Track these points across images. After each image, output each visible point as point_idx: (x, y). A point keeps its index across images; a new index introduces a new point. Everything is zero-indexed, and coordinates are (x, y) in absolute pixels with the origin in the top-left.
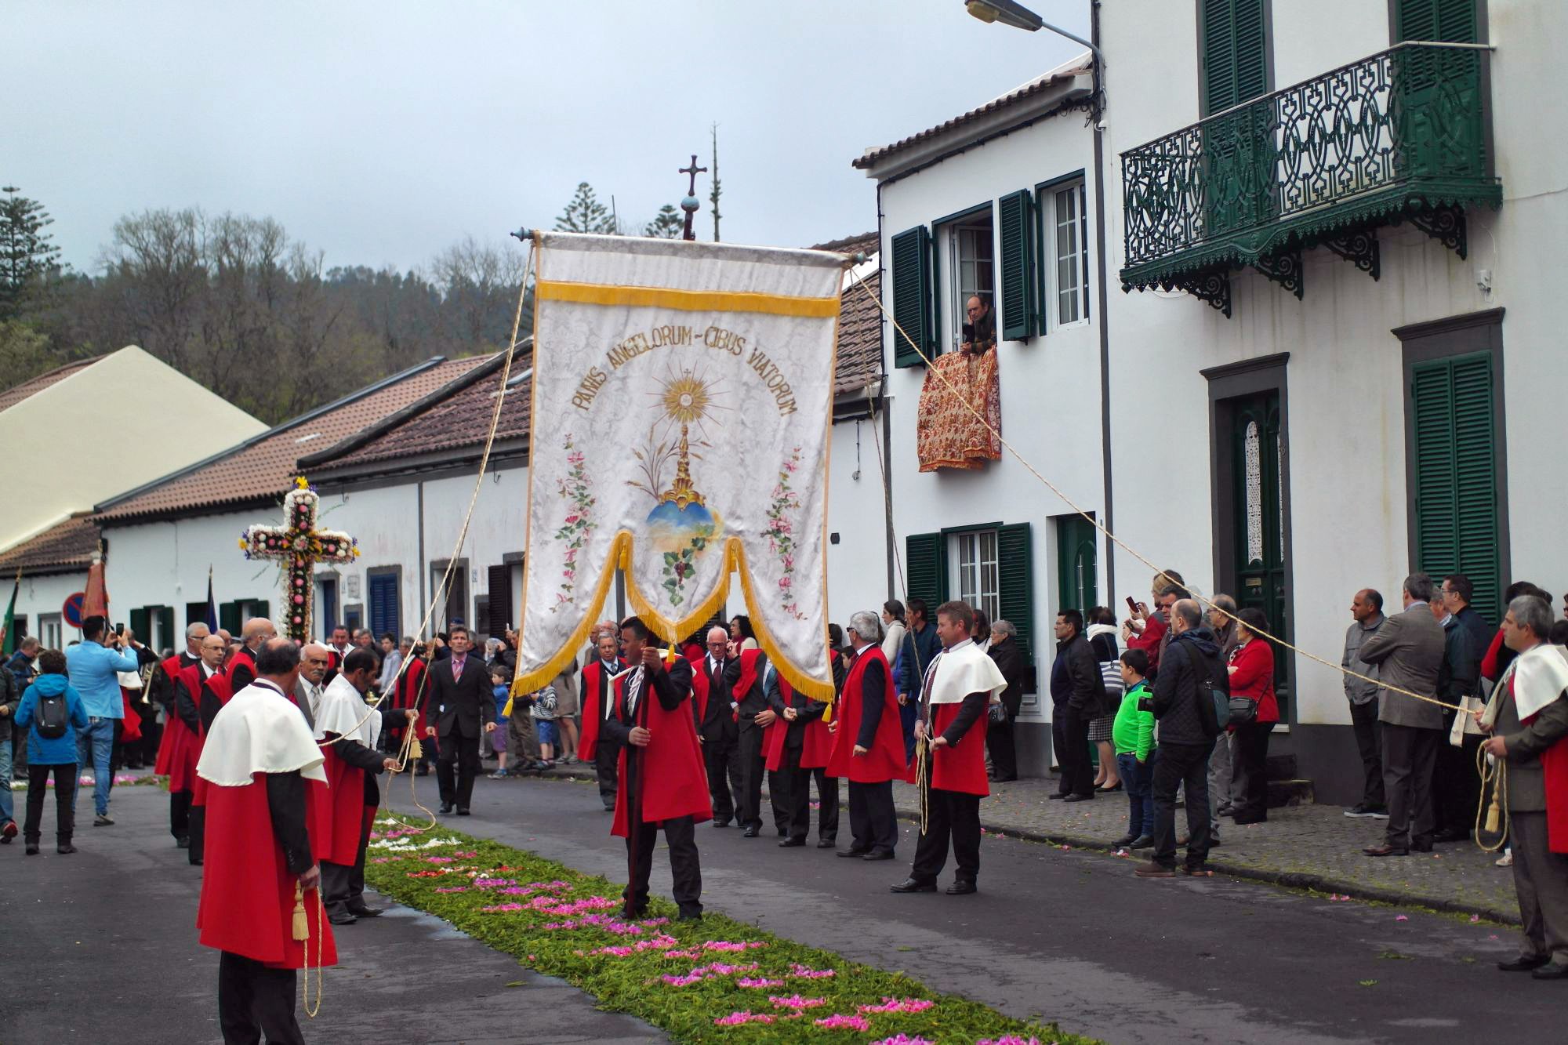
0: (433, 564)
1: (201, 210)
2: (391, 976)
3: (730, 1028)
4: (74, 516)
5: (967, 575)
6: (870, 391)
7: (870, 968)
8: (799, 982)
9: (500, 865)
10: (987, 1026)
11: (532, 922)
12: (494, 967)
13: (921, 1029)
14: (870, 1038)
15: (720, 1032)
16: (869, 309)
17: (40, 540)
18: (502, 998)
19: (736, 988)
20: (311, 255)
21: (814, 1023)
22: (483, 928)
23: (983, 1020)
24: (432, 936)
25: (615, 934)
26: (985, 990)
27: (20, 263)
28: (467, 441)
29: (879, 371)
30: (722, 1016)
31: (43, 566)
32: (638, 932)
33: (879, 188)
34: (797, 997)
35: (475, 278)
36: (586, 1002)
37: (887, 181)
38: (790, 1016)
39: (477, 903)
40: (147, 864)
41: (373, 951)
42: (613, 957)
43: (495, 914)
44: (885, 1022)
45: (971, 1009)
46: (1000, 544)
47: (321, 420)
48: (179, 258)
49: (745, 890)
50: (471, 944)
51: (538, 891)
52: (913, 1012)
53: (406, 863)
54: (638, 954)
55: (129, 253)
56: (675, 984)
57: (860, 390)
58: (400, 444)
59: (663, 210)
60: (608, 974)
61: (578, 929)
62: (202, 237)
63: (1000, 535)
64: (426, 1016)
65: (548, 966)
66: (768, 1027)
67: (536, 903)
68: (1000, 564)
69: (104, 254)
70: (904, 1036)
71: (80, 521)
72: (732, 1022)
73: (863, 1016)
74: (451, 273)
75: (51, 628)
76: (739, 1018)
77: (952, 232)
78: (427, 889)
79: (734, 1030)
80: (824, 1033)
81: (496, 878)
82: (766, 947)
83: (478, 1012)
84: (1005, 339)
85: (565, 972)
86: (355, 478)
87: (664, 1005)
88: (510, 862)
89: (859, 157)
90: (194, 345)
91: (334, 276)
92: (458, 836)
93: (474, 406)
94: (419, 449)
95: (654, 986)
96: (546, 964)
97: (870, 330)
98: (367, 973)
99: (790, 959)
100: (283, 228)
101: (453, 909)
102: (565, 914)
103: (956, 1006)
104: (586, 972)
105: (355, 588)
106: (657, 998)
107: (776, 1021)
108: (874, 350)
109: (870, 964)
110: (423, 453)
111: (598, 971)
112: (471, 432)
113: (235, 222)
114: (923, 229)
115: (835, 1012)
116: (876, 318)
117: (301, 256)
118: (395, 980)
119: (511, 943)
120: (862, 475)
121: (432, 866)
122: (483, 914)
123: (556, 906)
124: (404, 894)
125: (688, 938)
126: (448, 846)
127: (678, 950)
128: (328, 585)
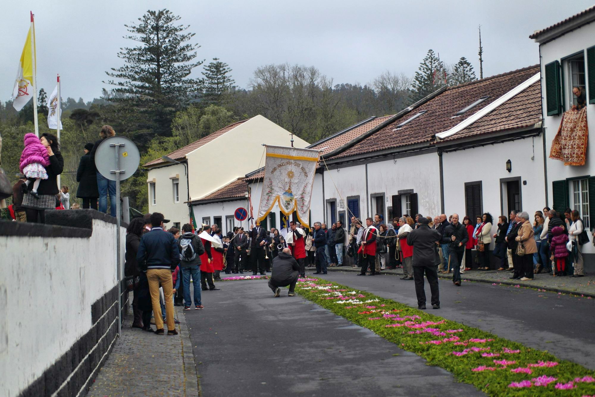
0: (371, 195)
1: (288, 64)
2: (349, 351)
3: (477, 372)
4: (239, 179)
5: (576, 196)
6: (537, 125)
7: (534, 349)
8: (506, 354)
9: (394, 309)
10: (578, 372)
11: (404, 331)
12: (388, 348)
13: (552, 373)
14: (532, 377)
15: (474, 374)
16: (537, 94)
17: (226, 188)
18: (391, 360)
19: (481, 357)
20: (328, 80)
21: (510, 371)
22: (385, 333)
23: (577, 370)
24: (365, 336)
25: (436, 336)
26: (579, 358)
27: (220, 86)
28: (384, 148)
29: (541, 118)
30: (474, 368)
31: (227, 198)
32: (445, 335)
33: (540, 46)
34: (504, 360)
35: (389, 87)
36: (423, 362)
37: (543, 43)
38: (501, 368)
39: (383, 324)
40: (261, 309)
41: (343, 342)
42: (434, 345)
43: (390, 328)
44: (538, 371)
45: (573, 366)
46: (589, 184)
47: (329, 141)
48: (279, 82)
49: (488, 319)
50: (380, 339)
51: (407, 319)
52: (550, 367)
53: (358, 308)
54: (444, 343)
55: (260, 81)
56: (457, 355)
57: (533, 125)
58: (359, 149)
59: (461, 59)
60: (432, 351)
61: (421, 334)
62: (288, 74)
63: (589, 181)
64: (361, 367)
65: (409, 348)
66: (492, 372)
67: (406, 324)
68: (589, 192)
69: (251, 81)
70: (546, 376)
71: (241, 181)
72: (478, 370)
73: (530, 368)
74: (381, 85)
75: (230, 221)
76: (481, 369)
77: (569, 62)
78: (365, 318)
79: (479, 373)
80: (514, 375)
81: (392, 314)
82: (494, 341)
83: (381, 365)
84: (590, 103)
85: (415, 350)
86: (342, 163)
87: (452, 363)
88: (397, 308)
89: (532, 34)
90: (285, 115)
91: (337, 87)
92: (379, 298)
93: (386, 134)
94: (366, 151)
95: (449, 356)
96: (408, 347)
97: (538, 102)
98: (340, 350)
99: (503, 346)
100: (318, 70)
101: (374, 326)
102: (417, 328)
103: (567, 364)
104: (423, 350)
105: (342, 204)
106: (450, 360)
107: (496, 370)
108: (539, 110)
109: (534, 348)
110: (367, 153)
111: (428, 350)
112: (385, 144)
113: (299, 68)
114: (557, 62)
115: (519, 366)
116: (540, 97)
117: (325, 80)
118: (350, 353)
119: (395, 339)
120: (535, 158)
121: (368, 309)
122: (385, 328)
123: (414, 325)
124: (356, 320)
125: (463, 337)
126: (374, 302)
127: (459, 342)
128: (332, 203)
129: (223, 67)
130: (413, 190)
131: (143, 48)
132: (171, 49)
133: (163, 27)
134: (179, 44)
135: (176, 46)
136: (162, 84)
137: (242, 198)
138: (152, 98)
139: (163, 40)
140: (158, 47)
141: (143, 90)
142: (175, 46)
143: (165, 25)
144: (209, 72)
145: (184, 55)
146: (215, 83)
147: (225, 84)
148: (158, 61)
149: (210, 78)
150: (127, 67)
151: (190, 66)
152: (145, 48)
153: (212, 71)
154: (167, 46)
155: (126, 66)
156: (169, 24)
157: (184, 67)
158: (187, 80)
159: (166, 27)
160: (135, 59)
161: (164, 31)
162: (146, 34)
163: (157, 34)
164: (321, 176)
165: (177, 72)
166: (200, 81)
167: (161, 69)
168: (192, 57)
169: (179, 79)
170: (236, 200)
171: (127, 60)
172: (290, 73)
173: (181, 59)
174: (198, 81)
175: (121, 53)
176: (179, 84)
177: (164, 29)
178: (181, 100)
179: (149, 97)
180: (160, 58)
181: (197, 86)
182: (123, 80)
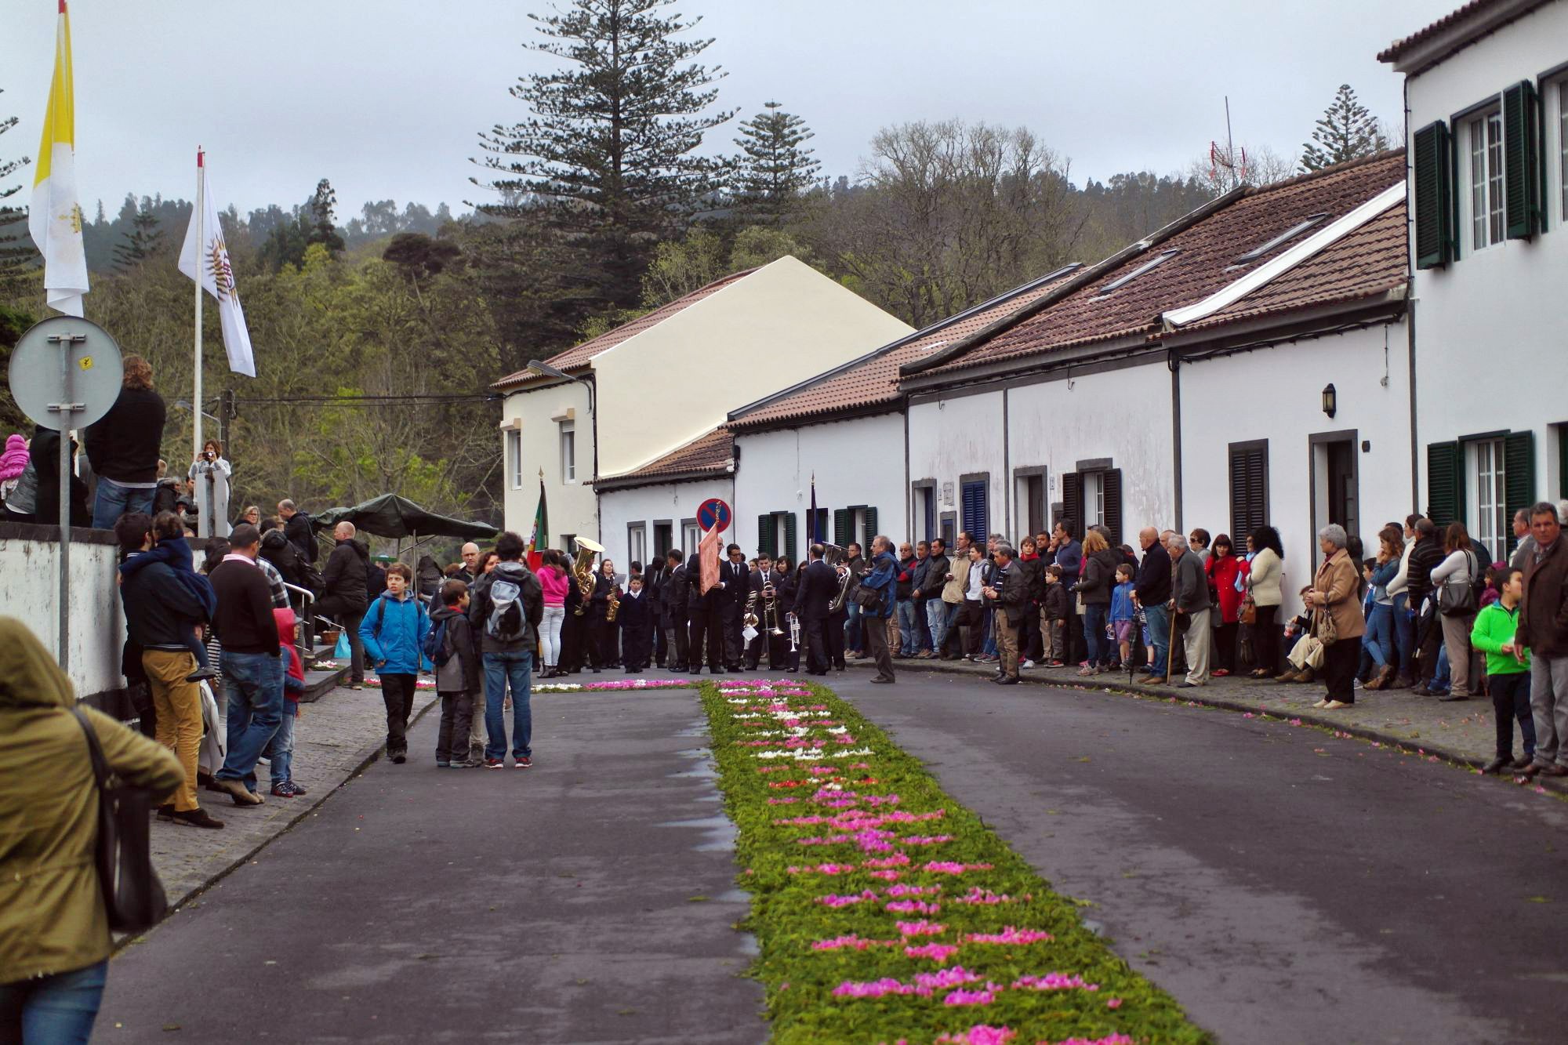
0: (1016, 471)
1: (961, 120)
5: (1483, 485)
6: (1394, 295)
27: (782, 176)
28: (1042, 347)
29: (1405, 275)
33: (1406, 82)
37: (1414, 74)
55: (888, 164)
57: (1384, 293)
62: (960, 147)
63: (1506, 444)
69: (864, 166)
77: (1467, 127)
84: (1509, 237)
86: (950, 385)
89: (1382, 51)
93: (1070, 312)
94: (1003, 355)
96: (752, 880)
105: (950, 495)
111: (782, 888)
112: (1057, 338)
113: (988, 132)
114: (1442, 124)
118: (598, 890)
120: (1391, 381)
128: (927, 491)
129: (790, 126)
130: (1110, 460)
131: (576, 75)
132: (650, 80)
133: (628, 20)
134: (671, 64)
135: (665, 69)
136: (625, 171)
137: (719, 473)
138: (597, 207)
139: (628, 55)
140: (617, 73)
141: (576, 186)
142: (660, 69)
143: (636, 16)
144: (753, 139)
145: (685, 95)
146: (769, 169)
147: (796, 171)
148: (616, 110)
149: (756, 153)
150: (535, 123)
151: (699, 123)
152: (582, 74)
153: (762, 138)
154: (639, 70)
155: (532, 121)
156: (645, 13)
157: (685, 125)
158: (691, 162)
159: (637, 21)
160: (554, 104)
161: (632, 30)
162: (586, 38)
163: (615, 40)
164: (902, 418)
165: (664, 140)
166: (727, 164)
167: (622, 131)
168: (705, 101)
169: (669, 157)
170: (706, 479)
171: (533, 104)
172: (964, 145)
173: (676, 105)
174: (720, 163)
175: (518, 87)
176: (669, 169)
177: (633, 25)
178: (674, 213)
179: (590, 205)
180: (622, 101)
181: (717, 175)
182: (523, 159)
